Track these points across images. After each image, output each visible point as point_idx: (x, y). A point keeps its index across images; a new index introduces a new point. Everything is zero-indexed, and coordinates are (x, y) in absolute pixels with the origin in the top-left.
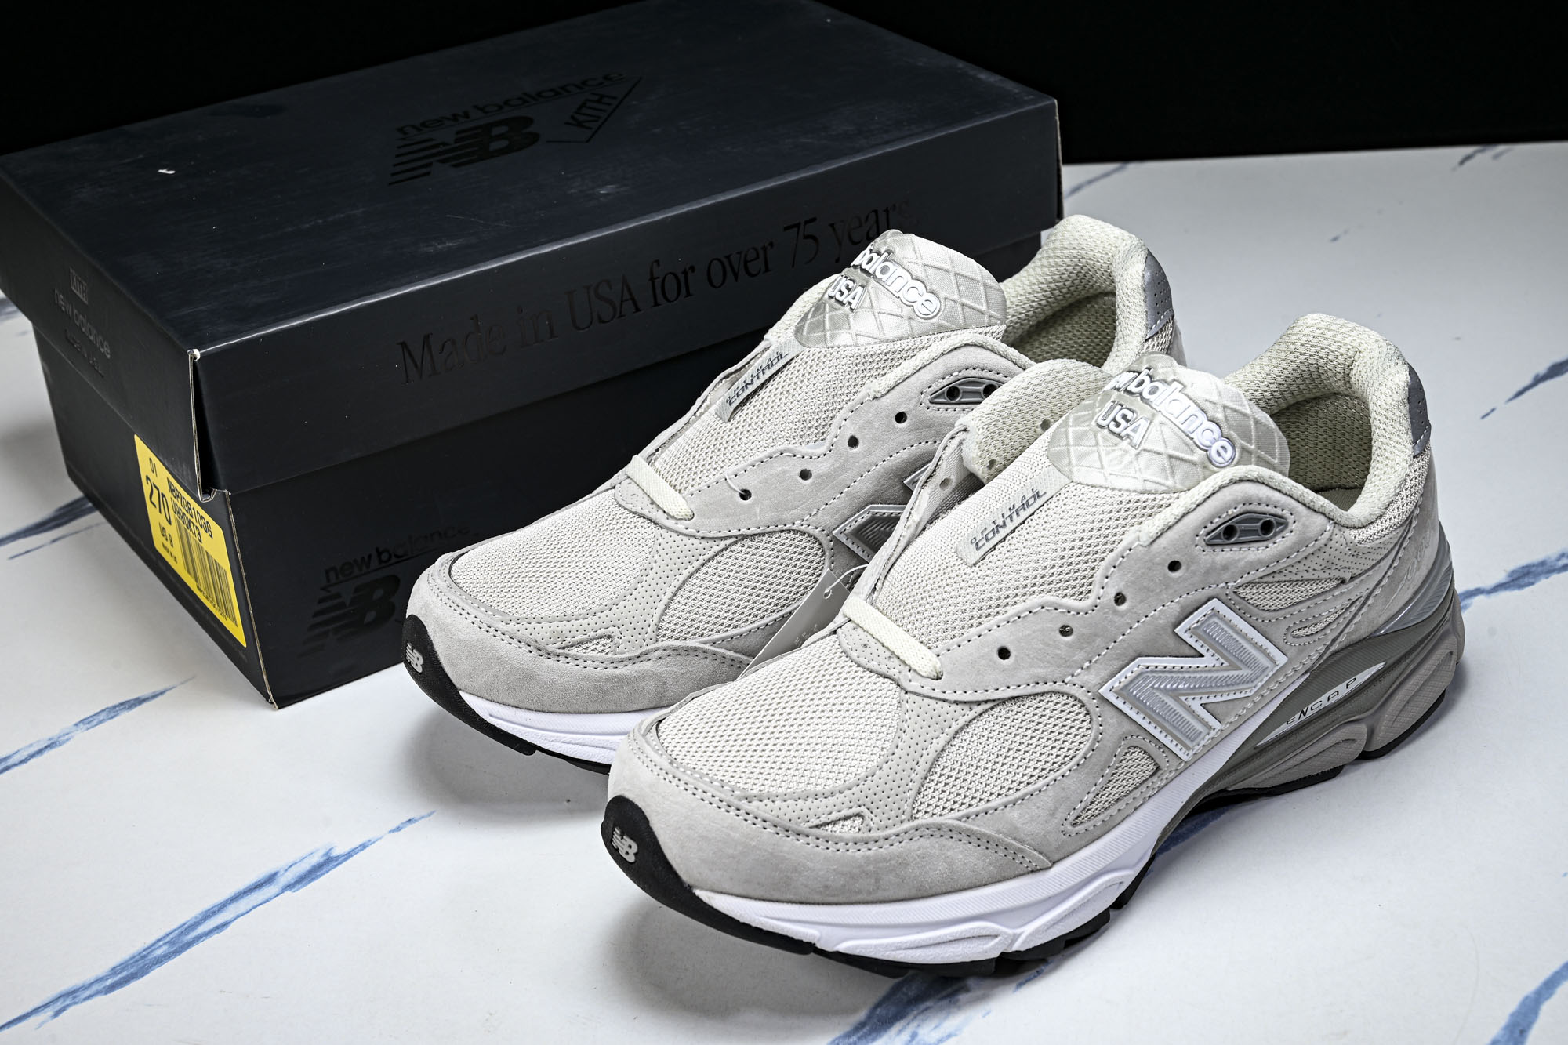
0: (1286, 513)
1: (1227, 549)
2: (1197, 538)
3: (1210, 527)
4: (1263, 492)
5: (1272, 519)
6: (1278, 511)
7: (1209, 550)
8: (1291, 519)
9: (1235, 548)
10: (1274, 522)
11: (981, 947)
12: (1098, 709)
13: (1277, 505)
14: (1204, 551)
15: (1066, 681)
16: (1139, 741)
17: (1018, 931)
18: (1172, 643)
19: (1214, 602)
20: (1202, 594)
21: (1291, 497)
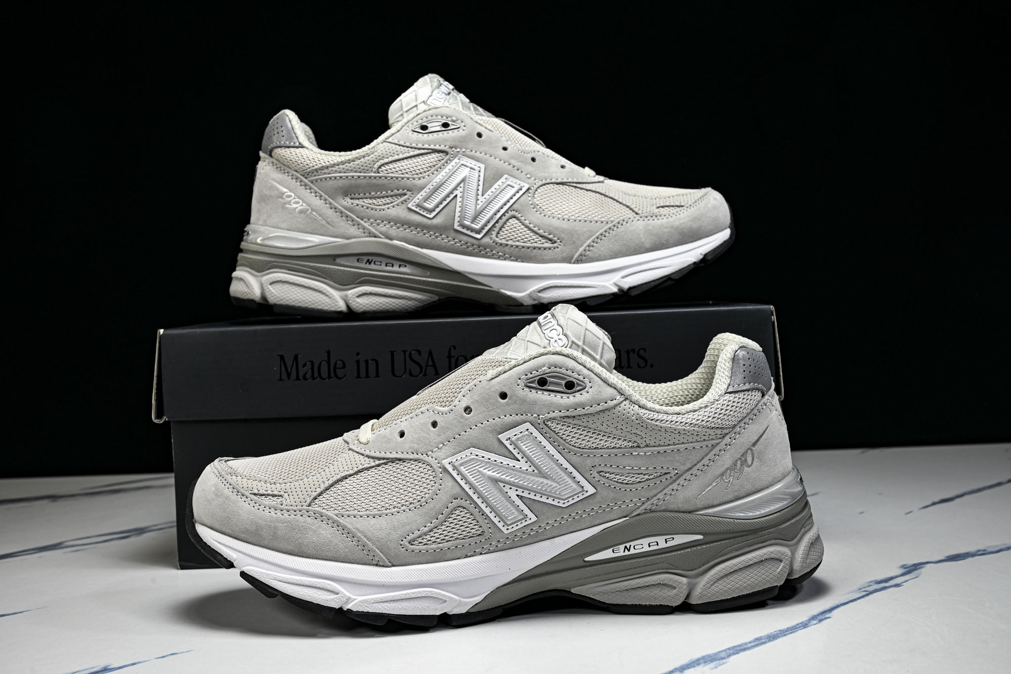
0: (586, 381)
1: (540, 392)
2: (519, 380)
3: (530, 376)
4: (571, 363)
5: (574, 381)
6: (581, 378)
7: (527, 389)
8: (589, 385)
9: (545, 393)
10: (575, 383)
11: (325, 596)
12: (441, 475)
13: (580, 373)
14: (523, 390)
15: (428, 454)
16: (466, 504)
17: (354, 597)
18: (496, 444)
19: (528, 425)
20: (519, 418)
21: (593, 372)
